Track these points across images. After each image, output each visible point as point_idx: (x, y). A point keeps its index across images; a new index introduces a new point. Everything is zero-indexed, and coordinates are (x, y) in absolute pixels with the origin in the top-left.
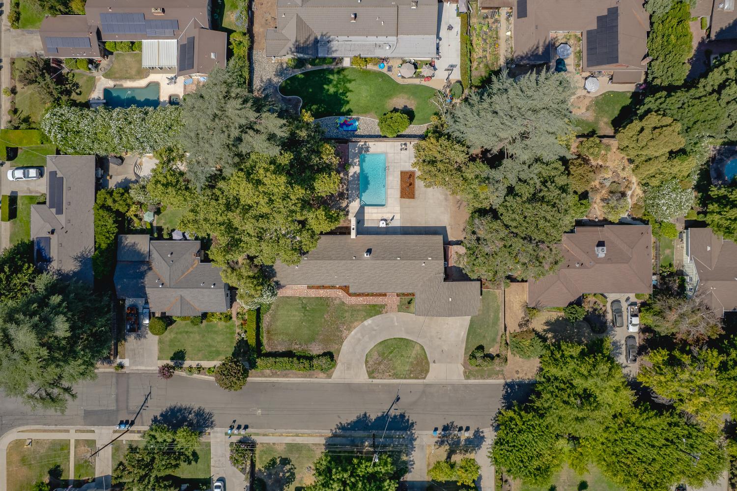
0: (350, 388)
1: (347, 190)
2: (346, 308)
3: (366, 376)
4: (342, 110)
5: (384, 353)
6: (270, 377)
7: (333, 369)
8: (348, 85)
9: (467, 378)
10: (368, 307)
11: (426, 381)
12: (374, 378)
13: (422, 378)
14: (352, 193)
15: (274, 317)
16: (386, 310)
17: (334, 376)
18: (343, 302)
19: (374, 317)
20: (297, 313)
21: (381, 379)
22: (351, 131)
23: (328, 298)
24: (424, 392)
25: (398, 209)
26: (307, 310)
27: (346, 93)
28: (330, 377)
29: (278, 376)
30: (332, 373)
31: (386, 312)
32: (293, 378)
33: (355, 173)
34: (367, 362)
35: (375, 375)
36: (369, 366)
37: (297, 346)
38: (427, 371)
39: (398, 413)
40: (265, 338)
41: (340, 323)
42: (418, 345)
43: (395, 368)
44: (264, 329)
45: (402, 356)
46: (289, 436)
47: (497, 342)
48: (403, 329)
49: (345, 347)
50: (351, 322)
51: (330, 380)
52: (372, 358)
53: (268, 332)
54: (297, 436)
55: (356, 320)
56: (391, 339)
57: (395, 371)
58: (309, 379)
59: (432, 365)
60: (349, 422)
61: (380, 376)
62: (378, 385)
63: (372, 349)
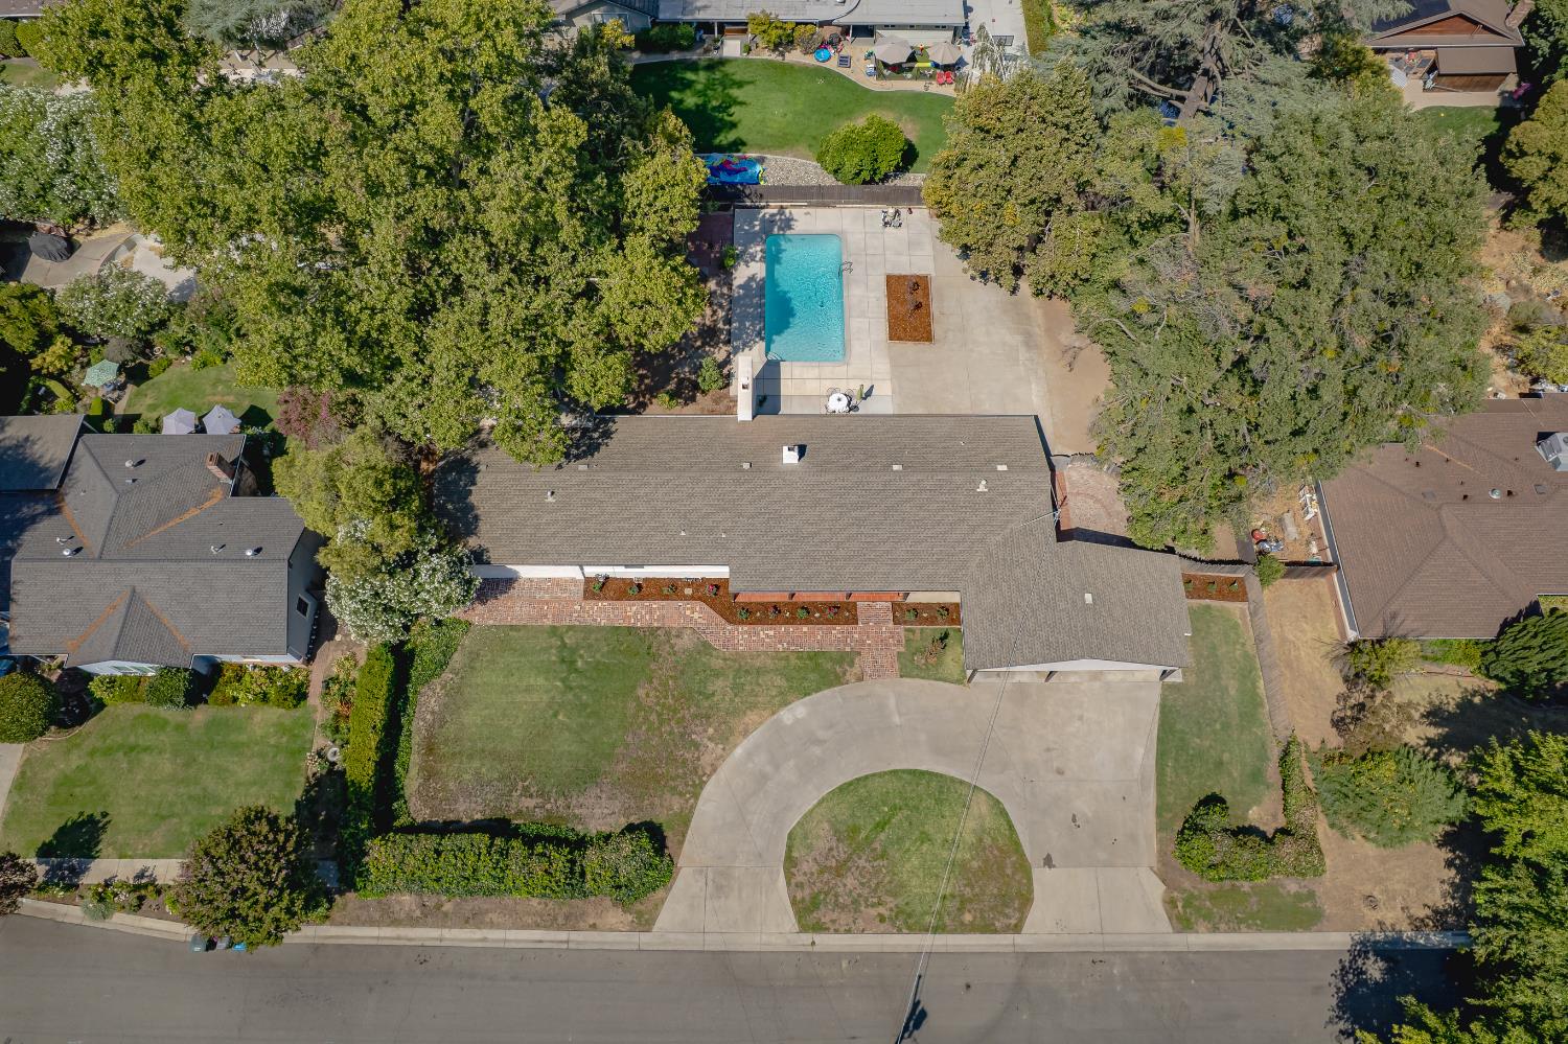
1: (728, 321)
2: (717, 663)
3: (790, 921)
4: (717, 141)
5: (856, 830)
6: (413, 922)
7: (660, 893)
9: (1183, 924)
10: (793, 661)
11: (1022, 940)
12: (819, 928)
13: (1007, 930)
14: (742, 328)
15: (455, 693)
16: (856, 669)
17: (664, 919)
18: (706, 645)
19: (815, 696)
20: (541, 681)
21: (848, 931)
22: (741, 183)
23: (653, 631)
24: (1020, 986)
25: (882, 367)
26: (576, 670)
27: (730, 106)
28: (645, 923)
29: (444, 920)
30: (657, 906)
31: (860, 679)
32: (498, 926)
33: (752, 278)
34: (790, 862)
35: (825, 915)
36: (800, 878)
37: (530, 803)
38: (1026, 900)
40: (413, 771)
41: (696, 716)
42: (983, 797)
43: (902, 886)
44: (416, 739)
45: (925, 838)
47: (1268, 787)
48: (922, 737)
49: (711, 803)
50: (736, 712)
51: (645, 940)
52: (810, 847)
53: (430, 749)
55: (753, 706)
56: (881, 775)
57: (900, 901)
58: (563, 935)
59: (1040, 875)
61: (844, 919)
62: (835, 957)
63: (811, 811)
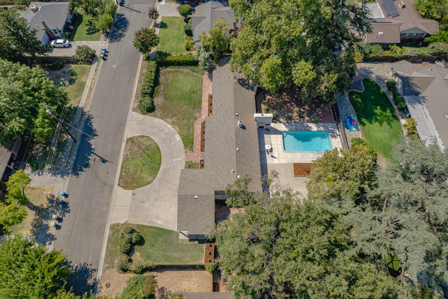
0: (122, 124)
1: (295, 122)
3: (129, 137)
4: (362, 118)
5: (148, 150)
7: (140, 112)
8: (385, 123)
9: (112, 228)
10: (191, 137)
11: (116, 186)
12: (127, 142)
13: (119, 183)
14: (292, 125)
15: (188, 74)
16: (188, 151)
17: (134, 113)
19: (182, 142)
20: (189, 88)
21: (125, 148)
22: (347, 125)
24: (106, 184)
25: (283, 161)
27: (378, 121)
28: (134, 110)
30: (137, 112)
31: (185, 152)
32: (138, 86)
33: (311, 127)
34: (142, 137)
35: (130, 143)
36: (139, 138)
38: (125, 188)
39: (91, 162)
41: (179, 117)
42: (152, 179)
43: (133, 160)
45: (143, 165)
46: (91, 84)
48: (169, 166)
49: (158, 121)
50: (178, 126)
51: (131, 110)
52: (145, 140)
53: (175, 71)
54: (90, 89)
55: (180, 128)
56: (160, 156)
57: (130, 159)
58: (134, 96)
59: (130, 192)
60: (93, 124)
61: (128, 147)
62: (120, 145)
63: (153, 141)
